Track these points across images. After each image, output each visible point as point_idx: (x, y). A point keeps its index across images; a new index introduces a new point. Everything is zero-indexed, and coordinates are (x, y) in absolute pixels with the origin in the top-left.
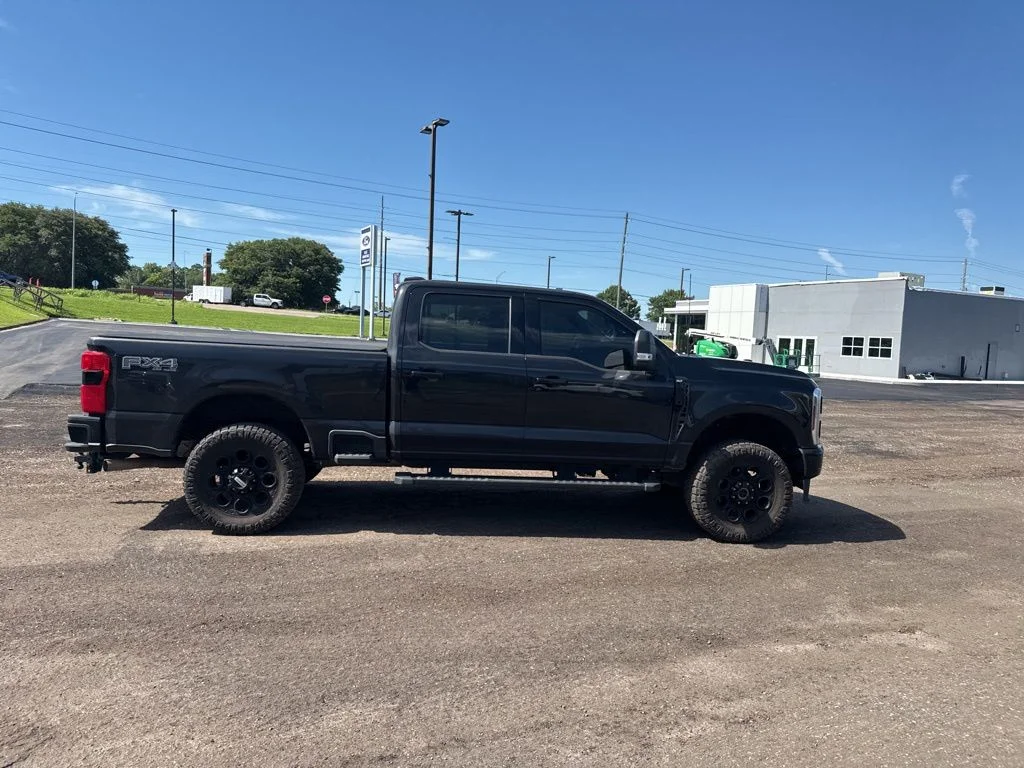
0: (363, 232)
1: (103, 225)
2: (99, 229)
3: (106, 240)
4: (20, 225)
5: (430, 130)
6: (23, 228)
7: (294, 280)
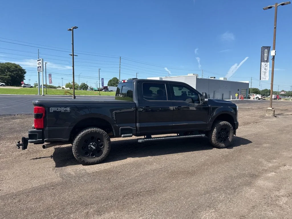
0: (38, 61)
5: (71, 30)
7: (8, 76)
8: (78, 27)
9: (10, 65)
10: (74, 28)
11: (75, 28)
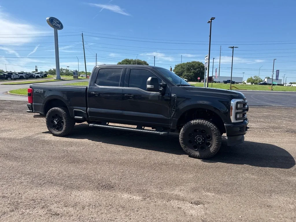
0: (206, 57)
1: (145, 62)
8: (215, 18)
9: (194, 63)
10: (211, 19)
11: (213, 19)
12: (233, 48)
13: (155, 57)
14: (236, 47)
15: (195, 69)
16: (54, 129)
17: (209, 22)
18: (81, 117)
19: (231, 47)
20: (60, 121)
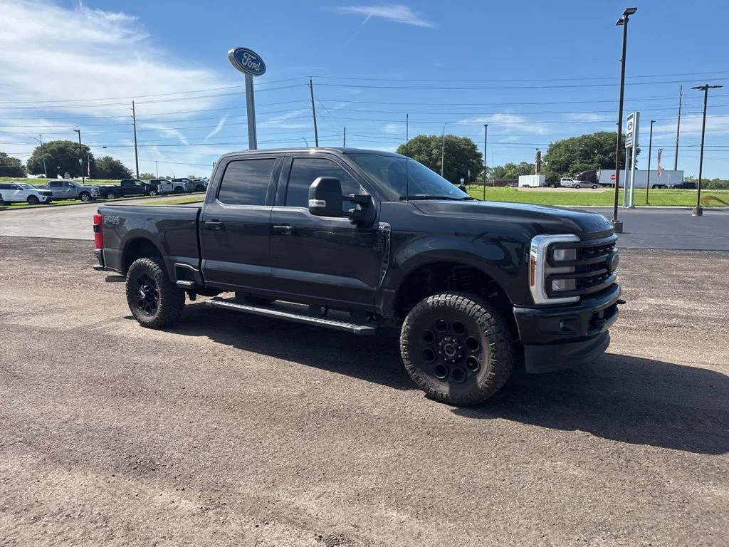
0: (628, 119)
1: (468, 142)
2: (465, 145)
3: (470, 151)
4: (423, 148)
5: (623, 21)
6: (424, 150)
7: (596, 164)
8: (636, 9)
9: (603, 138)
10: (626, 14)
11: (632, 13)
12: (706, 88)
13: (486, 126)
14: (715, 87)
15: (605, 153)
16: (142, 310)
17: (621, 21)
18: (189, 283)
19: (699, 88)
20: (151, 291)
